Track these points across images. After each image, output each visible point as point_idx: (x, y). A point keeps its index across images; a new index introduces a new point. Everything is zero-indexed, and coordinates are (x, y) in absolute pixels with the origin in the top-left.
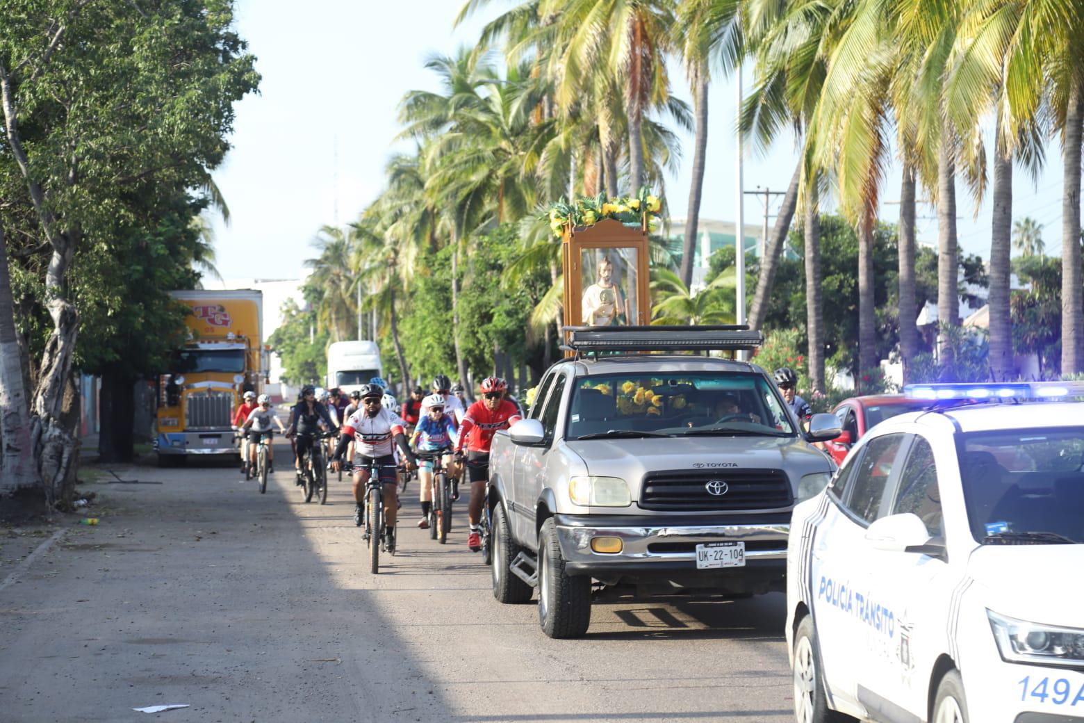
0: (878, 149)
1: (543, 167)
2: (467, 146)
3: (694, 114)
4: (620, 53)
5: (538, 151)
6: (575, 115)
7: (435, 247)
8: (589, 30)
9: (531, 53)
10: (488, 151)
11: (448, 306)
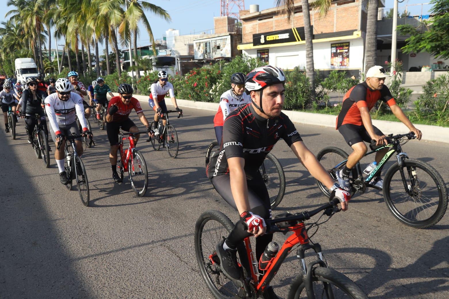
0: (77, 40)
1: (24, 41)
2: (10, 37)
3: (48, 33)
4: (34, 23)
5: (23, 39)
6: (28, 33)
7: (7, 54)
8: (29, 19)
9: (20, 22)
10: (14, 38)
11: (11, 63)
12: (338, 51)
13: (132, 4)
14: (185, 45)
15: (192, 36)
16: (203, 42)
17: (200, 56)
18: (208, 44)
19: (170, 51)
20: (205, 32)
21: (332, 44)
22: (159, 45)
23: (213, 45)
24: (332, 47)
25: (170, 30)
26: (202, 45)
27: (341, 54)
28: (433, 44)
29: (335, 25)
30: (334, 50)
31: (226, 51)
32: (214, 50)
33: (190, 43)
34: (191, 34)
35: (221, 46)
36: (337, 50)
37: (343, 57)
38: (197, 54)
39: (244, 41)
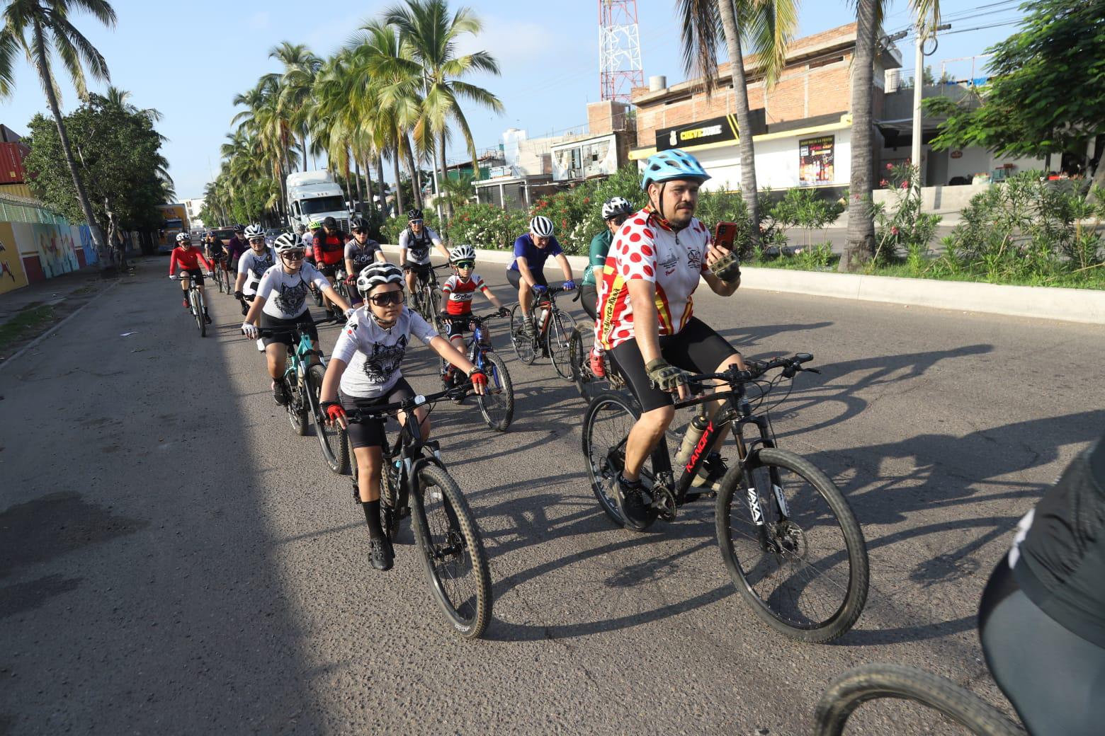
0: (348, 156)
1: (263, 165)
2: (242, 160)
3: (302, 148)
4: (278, 132)
5: (260, 160)
6: (269, 150)
7: (238, 187)
8: (269, 126)
9: (255, 132)
10: (248, 160)
11: (244, 204)
12: (814, 153)
13: (434, 87)
14: (537, 156)
15: (549, 139)
16: (567, 150)
17: (563, 175)
18: (576, 153)
19: (511, 168)
20: (573, 130)
21: (801, 141)
22: (491, 159)
23: (585, 153)
24: (801, 146)
25: (510, 131)
26: (566, 154)
27: (819, 158)
28: (991, 131)
29: (806, 105)
30: (805, 152)
31: (609, 163)
32: (587, 162)
33: (545, 152)
34: (547, 135)
35: (600, 155)
36: (810, 152)
37: (821, 164)
38: (558, 172)
39: (640, 144)
